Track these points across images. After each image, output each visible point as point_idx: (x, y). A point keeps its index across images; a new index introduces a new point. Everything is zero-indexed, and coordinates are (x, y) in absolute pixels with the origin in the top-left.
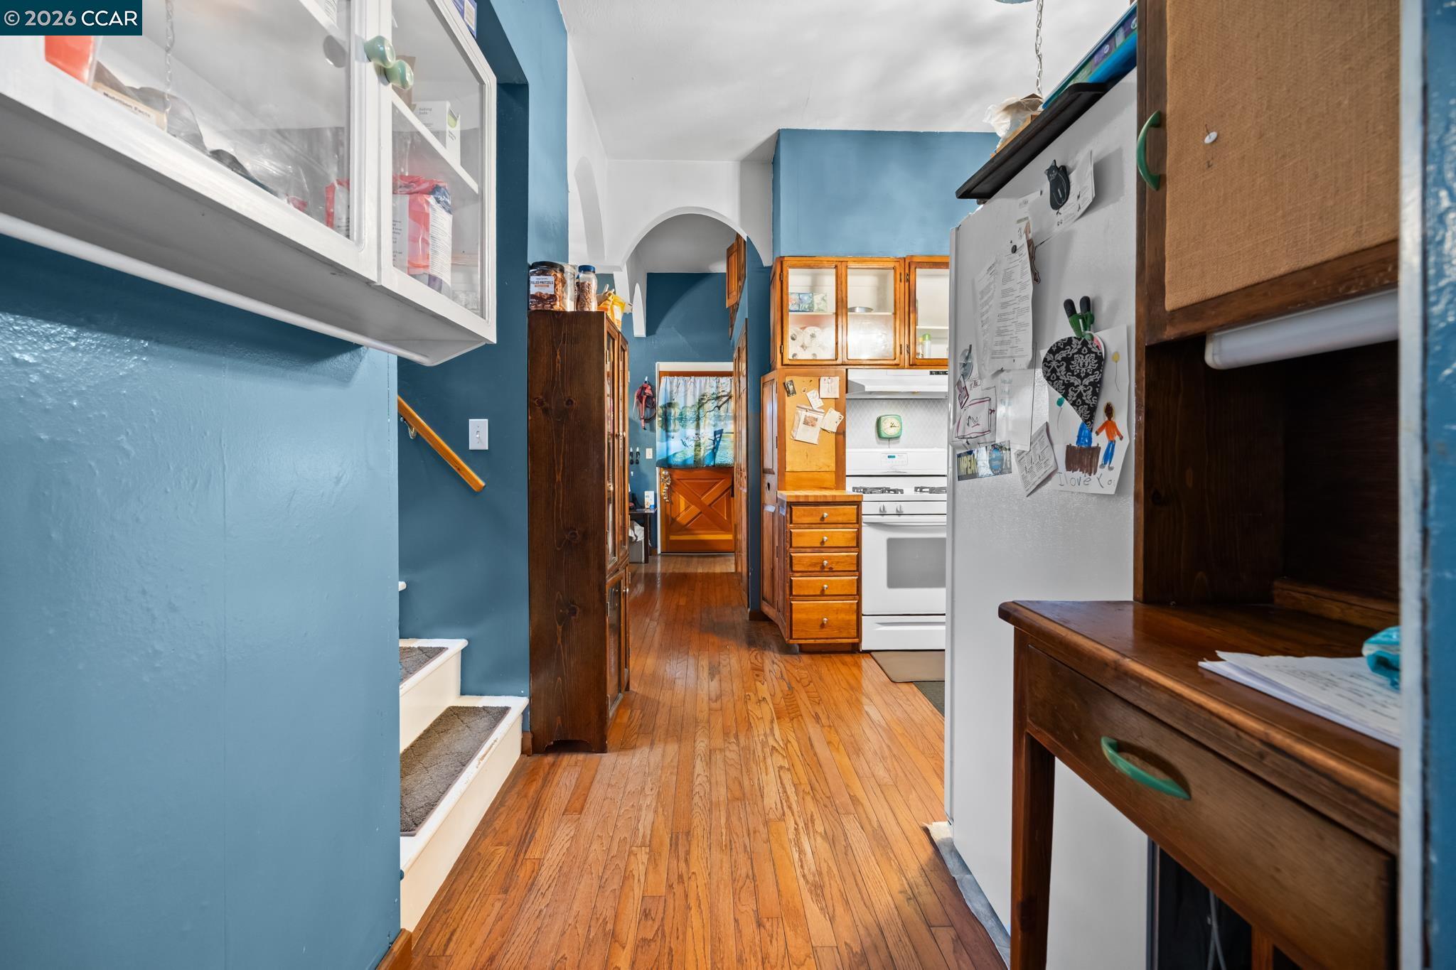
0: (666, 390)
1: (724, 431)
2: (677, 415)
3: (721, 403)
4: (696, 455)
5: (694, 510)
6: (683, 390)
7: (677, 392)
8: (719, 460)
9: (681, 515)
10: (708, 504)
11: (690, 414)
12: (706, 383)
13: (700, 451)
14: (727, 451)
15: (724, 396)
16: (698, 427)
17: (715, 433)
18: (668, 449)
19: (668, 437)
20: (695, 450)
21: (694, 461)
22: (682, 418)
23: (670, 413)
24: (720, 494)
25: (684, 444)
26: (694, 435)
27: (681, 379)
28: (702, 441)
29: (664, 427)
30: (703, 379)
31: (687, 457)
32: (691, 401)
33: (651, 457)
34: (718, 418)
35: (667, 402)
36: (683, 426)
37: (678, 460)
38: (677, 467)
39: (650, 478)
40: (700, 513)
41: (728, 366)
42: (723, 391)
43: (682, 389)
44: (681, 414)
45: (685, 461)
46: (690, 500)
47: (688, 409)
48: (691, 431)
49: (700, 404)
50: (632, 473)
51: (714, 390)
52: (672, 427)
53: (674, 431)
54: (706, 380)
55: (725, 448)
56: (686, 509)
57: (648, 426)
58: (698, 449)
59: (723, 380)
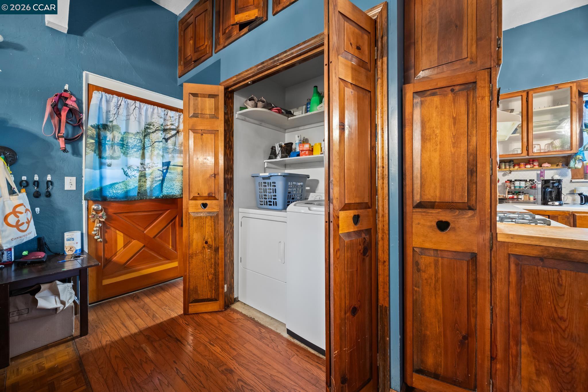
0: (100, 108)
1: (171, 163)
2: (117, 140)
3: (169, 135)
4: (140, 186)
5: (136, 245)
6: (125, 113)
7: (117, 114)
8: (165, 192)
9: (118, 254)
10: (152, 237)
11: (133, 141)
12: (153, 113)
13: (145, 182)
14: (174, 182)
15: (173, 129)
16: (143, 156)
17: (164, 164)
18: (101, 178)
19: (101, 165)
20: (140, 181)
21: (139, 193)
22: (123, 145)
23: (106, 137)
24: (165, 225)
25: (126, 175)
26: (139, 165)
27: (123, 101)
28: (148, 171)
29: (97, 152)
30: (150, 107)
31: (129, 188)
32: (135, 127)
33: (74, 188)
34: (165, 150)
35: (101, 122)
36: (124, 154)
37: (118, 191)
38: (116, 200)
39: (71, 214)
40: (144, 246)
41: (178, 103)
42: (172, 125)
43: (123, 111)
44: (122, 140)
45: (127, 192)
46: (129, 236)
47: (130, 136)
48: (134, 160)
49: (146, 133)
50: (38, 210)
51: (161, 121)
52: (108, 152)
53: (112, 158)
54: (153, 110)
55: (172, 180)
56: (125, 246)
57: (69, 147)
58: (144, 180)
59: (171, 113)
